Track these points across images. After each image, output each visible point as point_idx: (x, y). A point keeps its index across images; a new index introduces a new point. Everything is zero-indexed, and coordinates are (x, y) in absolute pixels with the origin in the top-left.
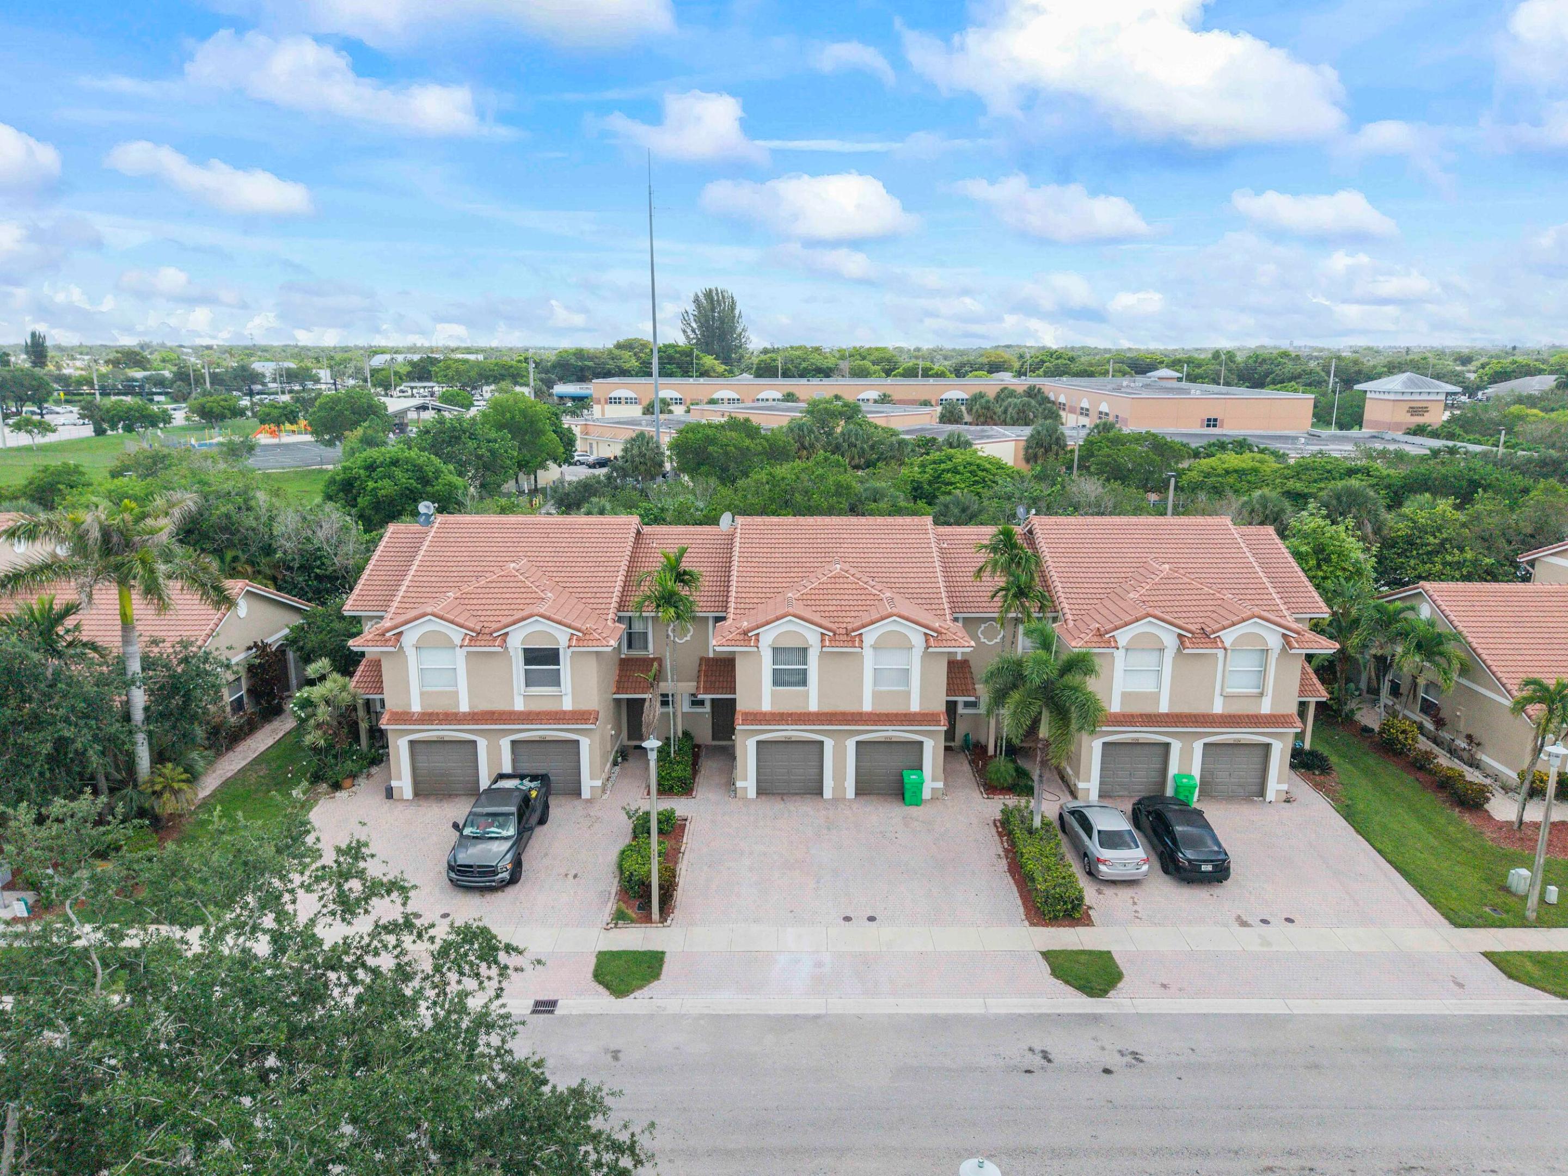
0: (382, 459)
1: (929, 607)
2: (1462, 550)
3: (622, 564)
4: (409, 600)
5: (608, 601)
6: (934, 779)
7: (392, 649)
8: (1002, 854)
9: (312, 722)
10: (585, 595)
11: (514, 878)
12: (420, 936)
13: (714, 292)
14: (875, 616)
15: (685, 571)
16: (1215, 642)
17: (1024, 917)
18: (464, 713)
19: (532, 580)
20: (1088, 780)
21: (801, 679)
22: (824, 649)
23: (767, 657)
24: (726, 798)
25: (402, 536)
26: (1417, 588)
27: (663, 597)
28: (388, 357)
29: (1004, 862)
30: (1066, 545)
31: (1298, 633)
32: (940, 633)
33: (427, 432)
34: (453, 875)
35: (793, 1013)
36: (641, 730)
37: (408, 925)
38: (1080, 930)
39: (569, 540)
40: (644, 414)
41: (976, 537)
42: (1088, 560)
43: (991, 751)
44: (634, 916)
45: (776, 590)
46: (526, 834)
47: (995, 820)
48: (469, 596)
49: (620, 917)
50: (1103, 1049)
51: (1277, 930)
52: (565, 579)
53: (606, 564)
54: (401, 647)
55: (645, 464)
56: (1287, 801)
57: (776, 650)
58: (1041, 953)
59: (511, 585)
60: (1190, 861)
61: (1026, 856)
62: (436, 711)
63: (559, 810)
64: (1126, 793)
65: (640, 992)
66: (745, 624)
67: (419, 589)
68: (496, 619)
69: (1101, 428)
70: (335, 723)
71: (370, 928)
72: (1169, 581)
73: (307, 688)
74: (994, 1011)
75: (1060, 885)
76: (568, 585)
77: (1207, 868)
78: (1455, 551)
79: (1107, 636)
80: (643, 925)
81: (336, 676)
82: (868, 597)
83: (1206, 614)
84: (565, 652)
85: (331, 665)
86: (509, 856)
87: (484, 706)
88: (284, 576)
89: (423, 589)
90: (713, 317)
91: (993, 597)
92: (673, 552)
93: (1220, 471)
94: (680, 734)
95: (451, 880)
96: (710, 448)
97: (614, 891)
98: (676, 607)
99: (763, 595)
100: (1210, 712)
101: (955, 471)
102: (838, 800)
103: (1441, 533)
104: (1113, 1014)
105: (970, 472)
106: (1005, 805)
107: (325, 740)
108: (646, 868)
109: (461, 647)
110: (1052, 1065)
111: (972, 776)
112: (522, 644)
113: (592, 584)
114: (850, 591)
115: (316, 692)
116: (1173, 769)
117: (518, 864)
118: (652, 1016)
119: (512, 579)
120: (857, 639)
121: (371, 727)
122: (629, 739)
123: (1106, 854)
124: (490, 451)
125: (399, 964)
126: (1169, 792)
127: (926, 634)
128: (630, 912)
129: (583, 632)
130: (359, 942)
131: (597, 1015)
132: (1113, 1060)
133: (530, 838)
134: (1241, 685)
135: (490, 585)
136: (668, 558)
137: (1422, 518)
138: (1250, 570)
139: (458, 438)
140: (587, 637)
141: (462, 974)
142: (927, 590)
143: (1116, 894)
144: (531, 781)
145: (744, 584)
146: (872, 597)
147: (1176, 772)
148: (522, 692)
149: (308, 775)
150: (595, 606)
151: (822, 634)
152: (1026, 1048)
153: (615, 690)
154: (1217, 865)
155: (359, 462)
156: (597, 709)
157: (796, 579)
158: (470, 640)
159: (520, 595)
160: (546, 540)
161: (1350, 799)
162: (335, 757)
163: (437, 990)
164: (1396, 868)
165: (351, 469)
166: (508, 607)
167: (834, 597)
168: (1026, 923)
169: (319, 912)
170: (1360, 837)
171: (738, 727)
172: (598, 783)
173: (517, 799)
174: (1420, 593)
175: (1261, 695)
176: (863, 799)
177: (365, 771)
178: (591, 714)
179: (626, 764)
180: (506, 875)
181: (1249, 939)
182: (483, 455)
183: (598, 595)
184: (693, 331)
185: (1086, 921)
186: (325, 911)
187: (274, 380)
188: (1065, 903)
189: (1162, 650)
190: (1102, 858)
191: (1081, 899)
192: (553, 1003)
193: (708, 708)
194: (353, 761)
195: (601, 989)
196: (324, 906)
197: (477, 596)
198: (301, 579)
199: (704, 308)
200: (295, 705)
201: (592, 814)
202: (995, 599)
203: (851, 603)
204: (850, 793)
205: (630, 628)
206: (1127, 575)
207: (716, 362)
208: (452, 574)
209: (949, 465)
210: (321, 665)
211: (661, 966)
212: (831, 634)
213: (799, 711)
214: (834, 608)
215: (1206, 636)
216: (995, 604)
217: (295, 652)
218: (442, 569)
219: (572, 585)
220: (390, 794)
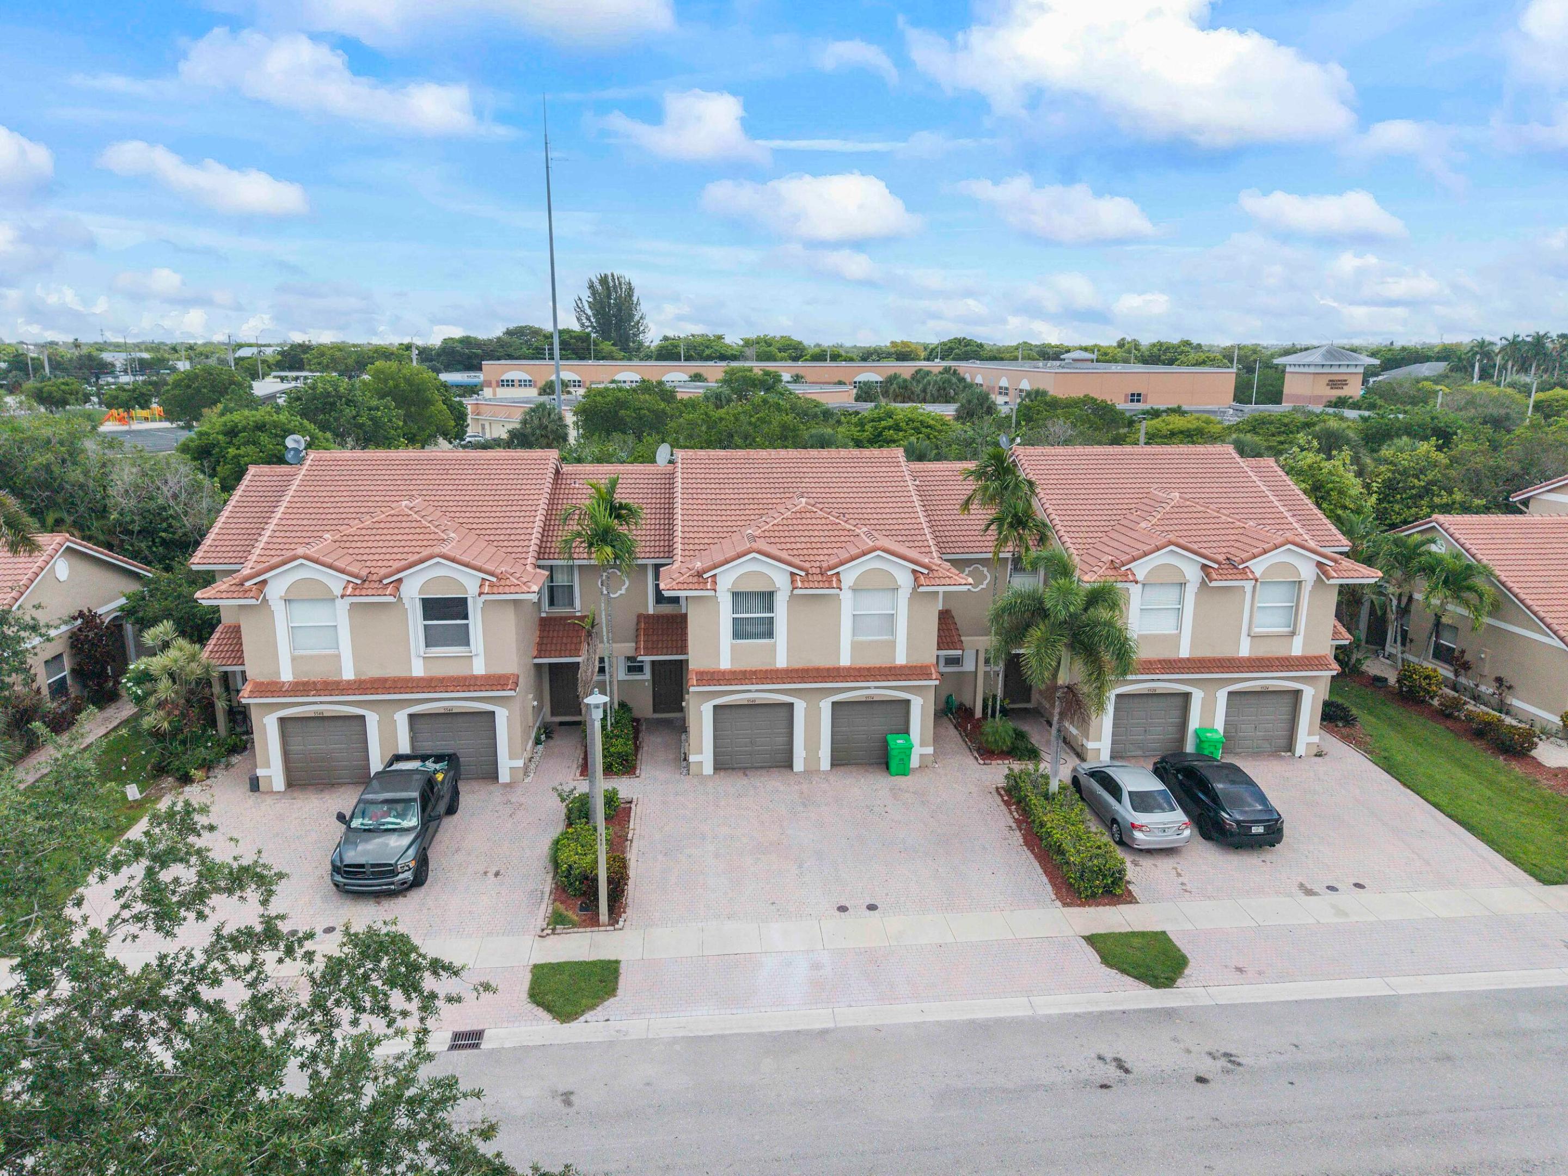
0: (244, 422)
1: (911, 544)
2: (1450, 492)
3: (540, 502)
4: (276, 546)
5: (526, 543)
6: (923, 744)
7: (253, 602)
8: (1014, 825)
9: (152, 700)
10: (497, 538)
11: (419, 880)
12: (289, 951)
13: (610, 278)
14: (854, 551)
15: (621, 504)
16: (1244, 573)
17: (1054, 897)
18: (348, 682)
19: (430, 519)
20: (1099, 739)
21: (767, 630)
22: (796, 592)
23: (726, 603)
24: (677, 776)
25: (265, 479)
26: (1431, 522)
27: (596, 535)
28: (255, 350)
29: (1018, 833)
30: (1058, 477)
31: (1335, 561)
32: (931, 570)
33: (298, 399)
34: (338, 878)
35: (792, 1029)
36: (577, 690)
37: (270, 935)
38: (1124, 908)
39: (473, 477)
40: (540, 394)
41: (951, 473)
42: (1084, 491)
43: (978, 713)
44: (576, 918)
45: (729, 529)
46: (433, 825)
47: (997, 789)
48: (350, 538)
49: (557, 921)
50: (1188, 1051)
51: (1348, 897)
52: (471, 520)
53: (520, 503)
54: (265, 600)
55: (547, 437)
56: (1319, 755)
57: (736, 595)
58: (1083, 937)
59: (404, 525)
60: (1238, 823)
61: (1049, 825)
62: (313, 679)
63: (470, 796)
64: (1140, 753)
65: (592, 1013)
66: (699, 564)
67: (287, 534)
68: (386, 563)
69: (1033, 396)
70: (183, 701)
71: (207, 941)
72: (1181, 510)
73: (144, 659)
74: (1042, 1012)
75: (1097, 856)
76: (474, 526)
77: (1258, 829)
78: (1443, 492)
79: (1123, 569)
80: (589, 929)
81: (181, 642)
82: (841, 533)
83: (1228, 544)
84: (475, 602)
85: (176, 630)
86: (411, 852)
87: (374, 672)
88: (122, 541)
89: (293, 534)
90: (610, 304)
91: (987, 529)
92: (603, 483)
93: (1165, 432)
94: (616, 706)
95: (336, 885)
96: (622, 412)
97: (547, 890)
98: (613, 546)
99: (715, 535)
100: (1235, 655)
101: (897, 428)
102: (811, 773)
103: (1426, 476)
104: (1189, 1008)
105: (913, 429)
106: (1010, 769)
107: (170, 723)
108: (589, 858)
109: (342, 596)
110: (1131, 1076)
111: (961, 740)
112: (420, 593)
113: (505, 525)
114: (820, 527)
115: (156, 663)
116: (1194, 723)
117: (423, 862)
118: (611, 1044)
119: (405, 518)
120: (834, 579)
121: (231, 708)
122: (553, 714)
123: (1141, 818)
124: (371, 419)
125: (254, 997)
126: (1190, 748)
127: (914, 571)
128: (570, 914)
129: (497, 577)
130: (186, 963)
131: (535, 1047)
132: (1206, 1066)
133: (436, 831)
134: (1271, 624)
135: (377, 525)
136: (598, 490)
137: (1404, 460)
138: (1264, 500)
139: (333, 404)
140: (503, 583)
141: (360, 1009)
142: (907, 527)
143: (1156, 866)
144: (434, 762)
145: (691, 523)
146: (847, 533)
147: (1197, 726)
148: (422, 654)
149: (149, 767)
150: (509, 550)
151: (792, 574)
152: (1093, 1055)
153: (535, 653)
154: (1270, 826)
155: (217, 426)
156: (516, 672)
157: (753, 517)
158: (354, 589)
159: (416, 537)
160: (444, 477)
161: (1385, 750)
162: (183, 742)
163: (318, 1036)
164: (1459, 822)
165: (207, 434)
166: (401, 550)
167: (801, 533)
168: (1058, 903)
169: (117, 917)
170: (1408, 791)
171: (692, 689)
172: (520, 763)
173: (418, 781)
174: (1434, 527)
175: (1293, 634)
176: (841, 771)
177: (223, 760)
178: (509, 678)
179: (551, 743)
180: (408, 875)
181: (1321, 910)
182: (363, 424)
183: (512, 537)
184: (588, 319)
185: (1129, 899)
186: (126, 914)
187: (125, 372)
188: (1105, 876)
189: (1182, 585)
190: (1136, 823)
191: (1122, 872)
192: (478, 1035)
193: (647, 675)
194: (207, 748)
195: (540, 1012)
196: (125, 906)
197: (361, 538)
198: (143, 545)
199: (600, 295)
200: (129, 681)
201: (513, 800)
202: (989, 532)
203: (823, 539)
204: (825, 764)
205: (552, 581)
206: (1131, 506)
207: (614, 348)
208: (329, 516)
209: (890, 422)
210: (165, 628)
211: (617, 978)
212: (803, 574)
213: (764, 668)
214: (804, 546)
215: (1234, 567)
216: (988, 538)
217: (133, 625)
218: (316, 511)
219: (480, 526)
220: (255, 785)
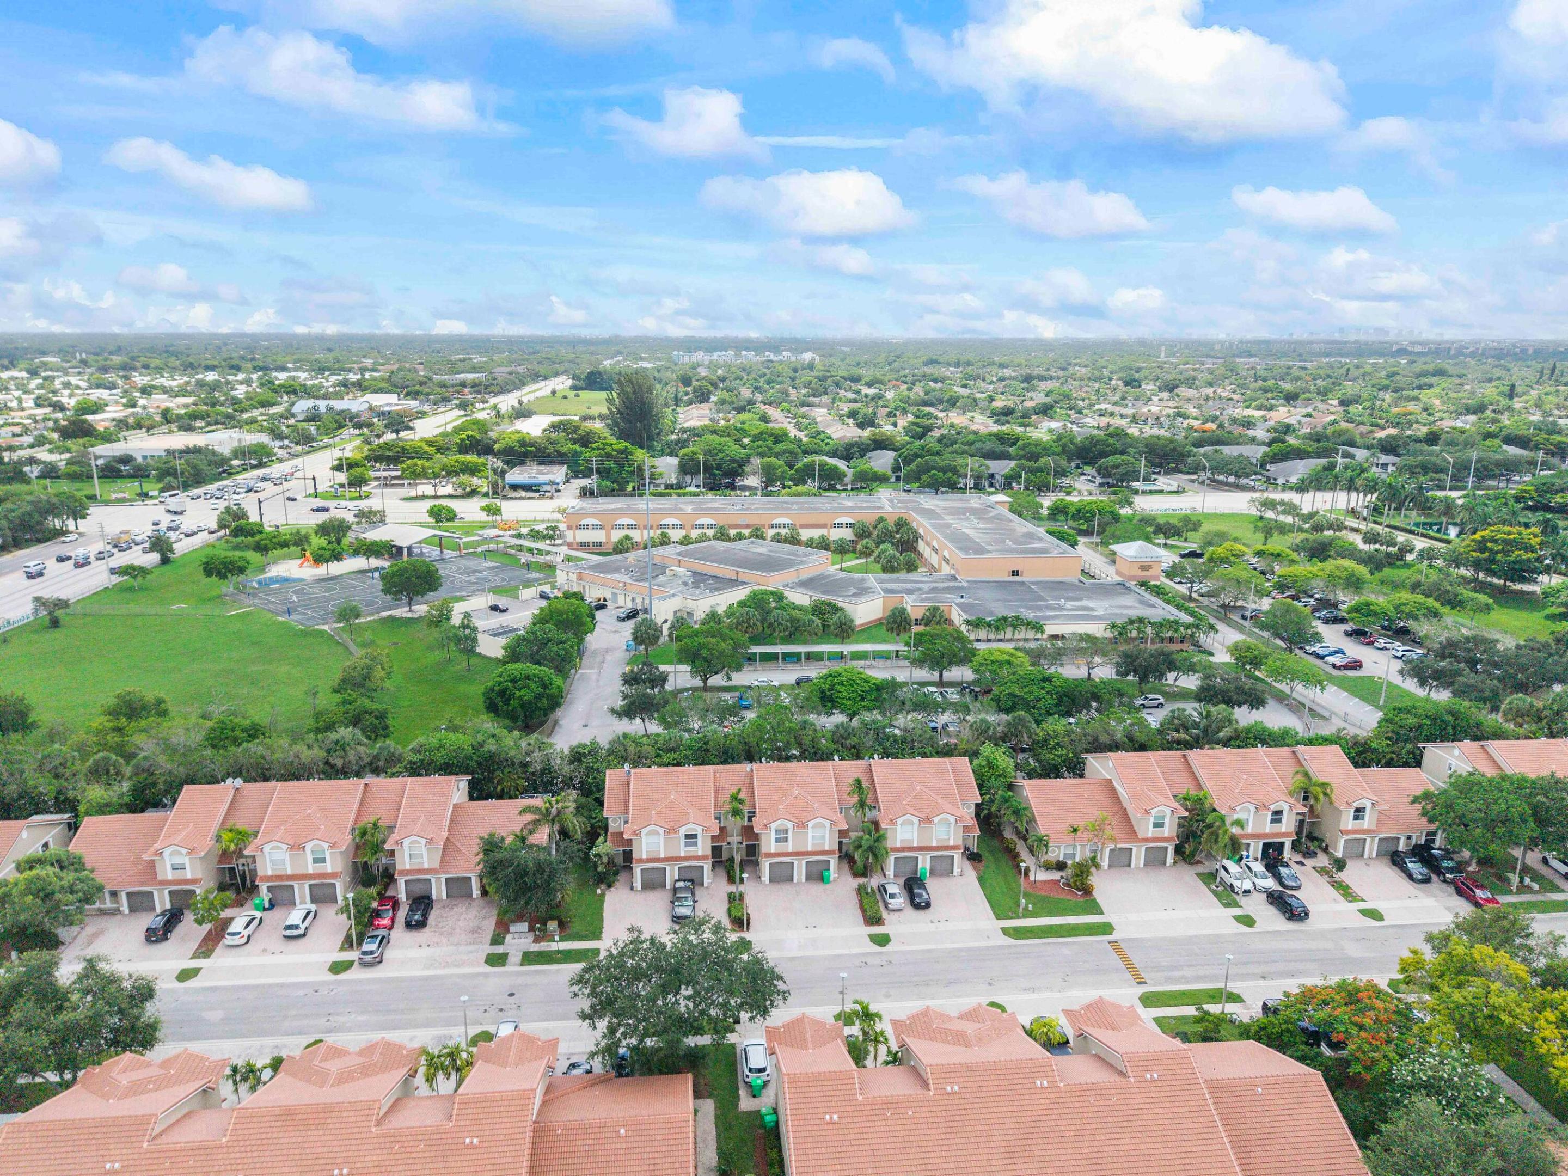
1: (832, 813)
4: (635, 813)
5: (715, 816)
6: (834, 873)
7: (637, 837)
8: (857, 901)
9: (601, 863)
10: (701, 807)
14: (812, 817)
16: (932, 822)
17: (862, 923)
18: (662, 858)
19: (681, 804)
20: (889, 873)
21: (786, 840)
22: (794, 830)
23: (773, 832)
24: (758, 884)
29: (858, 903)
30: (883, 775)
31: (960, 818)
32: (836, 822)
38: (880, 927)
39: (688, 780)
41: (849, 766)
42: (891, 782)
44: (738, 930)
47: (856, 889)
48: (660, 812)
49: (733, 930)
50: (883, 961)
51: (942, 924)
52: (691, 800)
53: (705, 792)
54: (640, 836)
56: (961, 875)
57: (776, 831)
58: (868, 935)
59: (674, 806)
60: (919, 902)
61: (866, 901)
62: (652, 858)
64: (904, 875)
66: (764, 823)
67: (637, 808)
68: (675, 824)
74: (850, 952)
75: (877, 911)
77: (924, 904)
79: (896, 821)
80: (741, 932)
82: (809, 806)
83: (928, 812)
84: (699, 834)
87: (670, 855)
97: (728, 922)
99: (768, 803)
100: (931, 845)
102: (799, 883)
104: (885, 953)
106: (859, 882)
108: (740, 914)
109: (662, 834)
110: (867, 966)
111: (848, 871)
112: (684, 832)
113: (702, 802)
114: (802, 804)
116: (920, 866)
119: (674, 803)
120: (806, 826)
123: (893, 900)
126: (917, 876)
127: (830, 823)
128: (736, 929)
129: (705, 825)
132: (884, 964)
134: (942, 836)
135: (666, 807)
140: (709, 830)
142: (831, 808)
143: (893, 915)
144: (688, 882)
145: (760, 799)
146: (811, 807)
147: (920, 868)
148: (684, 849)
150: (706, 813)
151: (793, 824)
152: (860, 961)
153: (713, 846)
154: (927, 903)
156: (708, 852)
158: (666, 832)
159: (679, 811)
160: (679, 780)
161: (984, 873)
164: (988, 900)
167: (796, 807)
168: (863, 925)
170: (980, 889)
171: (761, 856)
172: (711, 881)
175: (949, 839)
176: (808, 882)
177: (623, 880)
178: (706, 854)
181: (932, 927)
183: (705, 808)
185: (882, 924)
188: (878, 917)
189: (913, 825)
190: (891, 902)
191: (883, 916)
193: (746, 847)
197: (663, 812)
201: (711, 892)
203: (803, 809)
204: (804, 880)
206: (905, 790)
212: (797, 824)
213: (785, 852)
214: (797, 812)
215: (928, 820)
218: (642, 797)
219: (694, 802)
220: (632, 889)
